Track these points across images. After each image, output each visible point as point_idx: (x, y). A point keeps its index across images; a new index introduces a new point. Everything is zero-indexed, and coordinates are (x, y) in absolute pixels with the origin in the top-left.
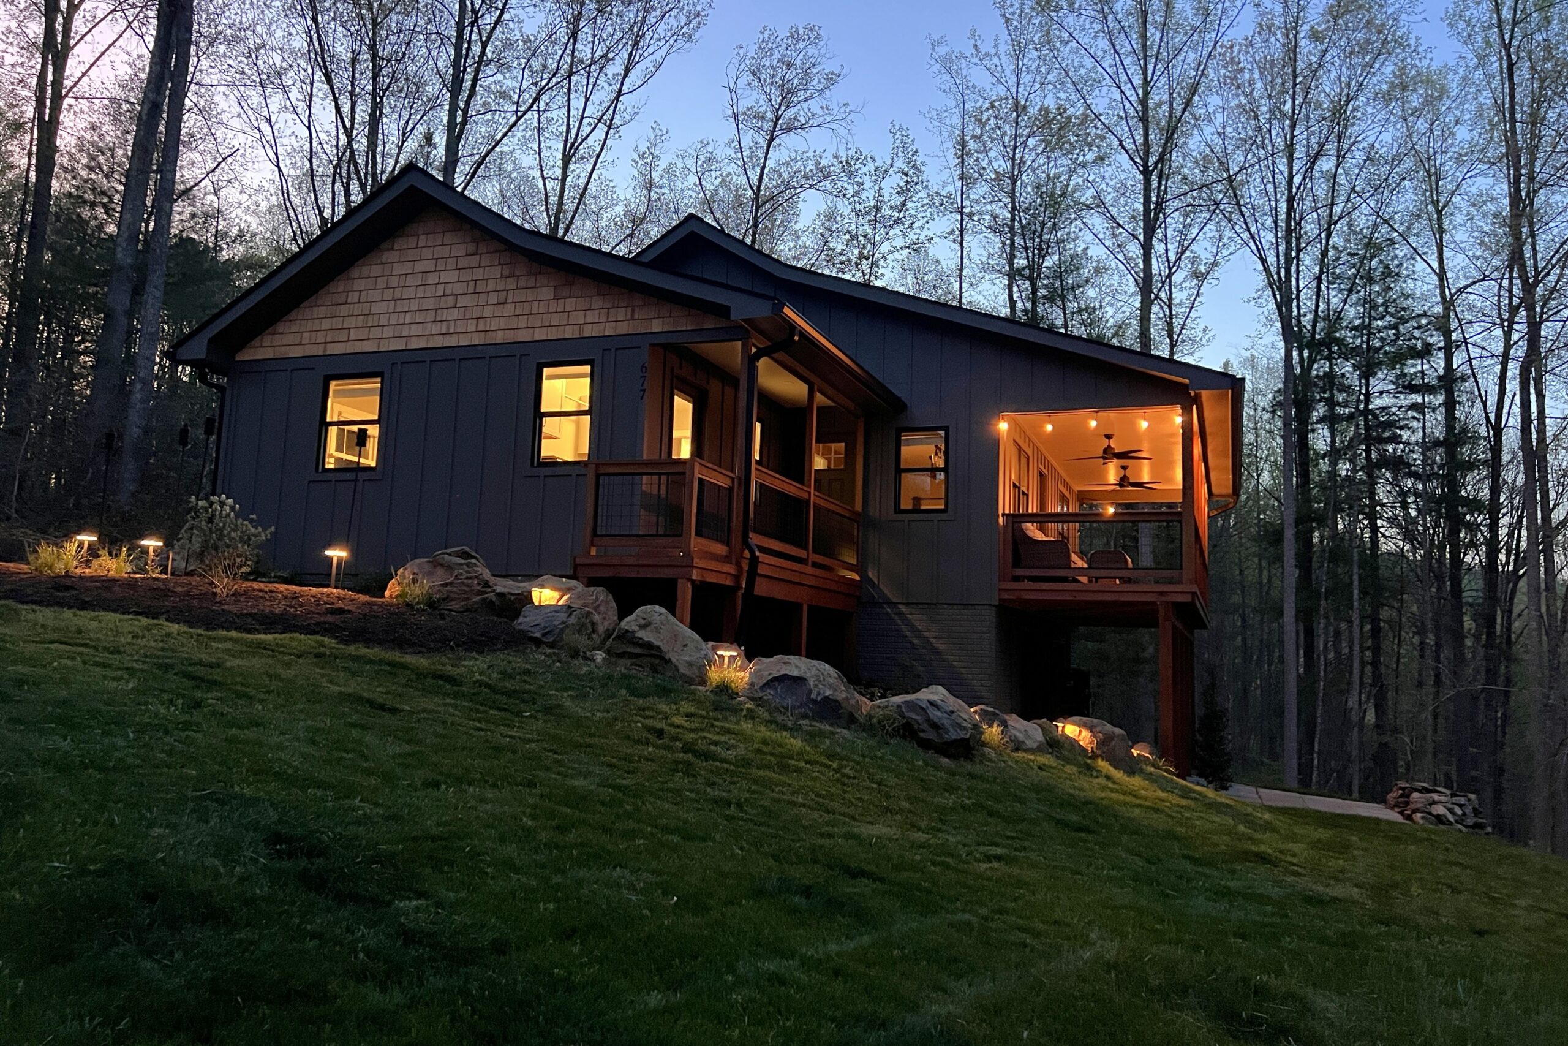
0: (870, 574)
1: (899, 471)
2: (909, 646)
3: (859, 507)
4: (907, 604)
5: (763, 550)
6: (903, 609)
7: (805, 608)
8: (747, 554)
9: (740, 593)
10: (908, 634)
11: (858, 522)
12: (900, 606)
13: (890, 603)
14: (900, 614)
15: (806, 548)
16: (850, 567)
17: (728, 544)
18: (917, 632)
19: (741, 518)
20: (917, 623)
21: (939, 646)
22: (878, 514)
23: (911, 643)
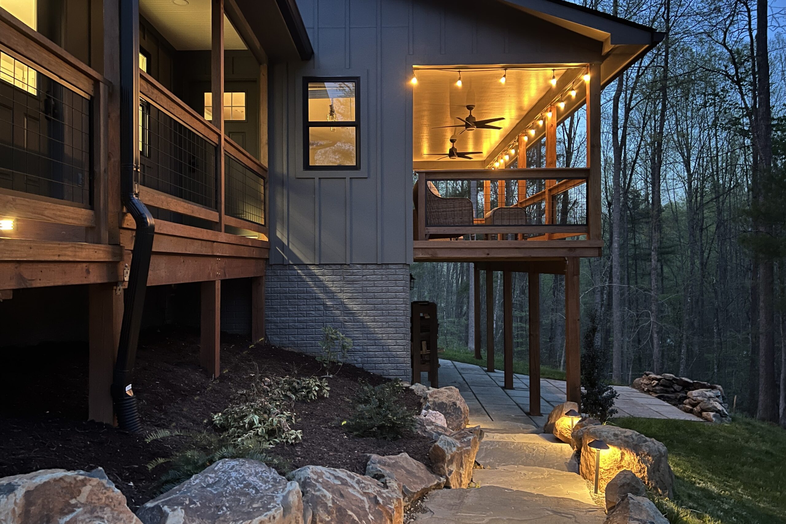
0: (279, 235)
1: (307, 124)
2: (322, 307)
3: (264, 161)
4: (320, 265)
5: (158, 213)
6: (316, 271)
7: (218, 285)
8: (130, 221)
9: (120, 291)
10: (321, 296)
11: (264, 178)
12: (311, 267)
13: (302, 265)
14: (312, 275)
15: (217, 208)
16: (259, 228)
17: (91, 204)
18: (331, 295)
19: (116, 158)
20: (330, 284)
21: (353, 306)
22: (285, 172)
23: (324, 304)
